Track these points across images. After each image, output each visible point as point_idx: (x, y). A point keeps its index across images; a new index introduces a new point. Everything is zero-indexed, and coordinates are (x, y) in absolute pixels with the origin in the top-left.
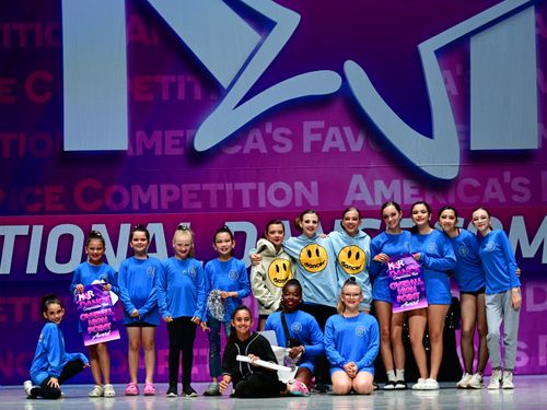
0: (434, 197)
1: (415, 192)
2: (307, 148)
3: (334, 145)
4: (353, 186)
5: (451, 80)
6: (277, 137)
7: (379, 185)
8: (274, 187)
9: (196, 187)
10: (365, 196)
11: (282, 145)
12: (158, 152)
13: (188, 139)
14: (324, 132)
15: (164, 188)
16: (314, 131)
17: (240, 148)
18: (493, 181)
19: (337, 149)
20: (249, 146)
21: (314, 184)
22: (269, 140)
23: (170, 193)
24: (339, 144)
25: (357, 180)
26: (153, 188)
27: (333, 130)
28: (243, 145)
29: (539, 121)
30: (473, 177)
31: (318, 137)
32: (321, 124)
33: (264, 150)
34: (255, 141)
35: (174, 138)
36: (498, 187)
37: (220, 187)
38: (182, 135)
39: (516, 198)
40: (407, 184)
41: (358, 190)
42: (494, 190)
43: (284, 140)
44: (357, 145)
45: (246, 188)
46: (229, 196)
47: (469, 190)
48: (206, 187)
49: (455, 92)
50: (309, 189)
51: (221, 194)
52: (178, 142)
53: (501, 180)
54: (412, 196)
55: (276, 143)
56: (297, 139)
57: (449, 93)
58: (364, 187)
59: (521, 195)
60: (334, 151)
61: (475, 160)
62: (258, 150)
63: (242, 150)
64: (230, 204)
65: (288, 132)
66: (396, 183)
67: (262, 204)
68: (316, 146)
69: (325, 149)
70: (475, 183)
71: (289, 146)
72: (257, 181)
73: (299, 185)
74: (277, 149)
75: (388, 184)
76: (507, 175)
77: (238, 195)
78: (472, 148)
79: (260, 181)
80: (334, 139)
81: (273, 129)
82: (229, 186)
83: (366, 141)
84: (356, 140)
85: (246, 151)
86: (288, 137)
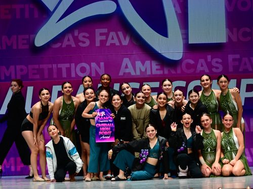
0: (169, 70)
1: (158, 67)
2: (98, 44)
3: (113, 42)
4: (124, 65)
5: (177, 5)
6: (81, 38)
7: (138, 64)
8: (79, 66)
9: (36, 66)
10: (130, 70)
11: (84, 42)
12: (15, 47)
13: (31, 40)
14: (107, 35)
15: (18, 67)
16: (101, 34)
17: (61, 44)
18: (202, 61)
19: (115, 44)
20: (66, 43)
21: (102, 64)
22: (76, 40)
23: (22, 70)
24: (116, 41)
25: (126, 61)
26: (12, 67)
27: (112, 34)
28: (62, 43)
29: (226, 27)
30: (190, 59)
31: (104, 38)
32: (105, 31)
33: (74, 45)
34: (69, 40)
35: (23, 39)
36: (204, 64)
37: (50, 66)
38: (28, 38)
39: (214, 70)
40: (154, 63)
41: (127, 67)
42: (202, 66)
43: (85, 40)
44: (126, 42)
45: (64, 66)
46: (55, 71)
47: (189, 66)
48: (42, 66)
49: (179, 11)
50: (100, 67)
51: (51, 70)
52: (25, 42)
53: (206, 60)
54: (157, 70)
55: (80, 41)
56: (92, 39)
57: (176, 12)
58: (130, 65)
59: (217, 68)
60: (113, 45)
61: (191, 49)
62: (71, 45)
63: (62, 45)
64: (55, 76)
65: (87, 35)
66: (148, 63)
67: (73, 75)
68: (103, 42)
69: (108, 44)
70: (192, 62)
71: (88, 43)
72: (70, 62)
73: (94, 65)
74: (81, 44)
75: (143, 63)
76: (209, 57)
77: (60, 70)
78: (190, 43)
79: (72, 63)
80: (113, 39)
81: (79, 34)
82: (54, 66)
83: (130, 40)
84: (125, 39)
85: (64, 46)
86: (87, 38)
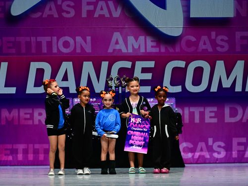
0: (166, 48)
1: (154, 44)
2: (84, 15)
3: (102, 13)
4: (114, 40)
6: (65, 7)
7: (131, 39)
8: (62, 40)
9: (12, 39)
10: (121, 46)
11: (68, 12)
13: (7, 7)
14: (95, 4)
16: (89, 4)
17: (41, 13)
18: (204, 38)
19: (104, 15)
20: (47, 12)
21: (89, 38)
22: (59, 9)
24: (105, 12)
25: (117, 36)
27: (101, 3)
28: (43, 13)
30: (191, 35)
31: (91, 8)
33: (56, 16)
34: (50, 9)
36: (208, 42)
37: (28, 39)
38: (3, 5)
39: (219, 49)
40: (149, 39)
41: (117, 43)
42: (205, 44)
43: (69, 9)
44: (117, 13)
45: (44, 40)
46: (33, 45)
47: (189, 43)
48: (18, 39)
50: (86, 42)
51: (28, 44)
53: (210, 37)
54: (152, 47)
55: (64, 11)
56: (78, 8)
58: (121, 41)
59: (222, 47)
60: (102, 17)
61: (192, 23)
62: (53, 15)
63: (42, 15)
64: (34, 51)
65: (72, 4)
66: (142, 38)
67: (55, 50)
68: (90, 13)
69: (96, 15)
70: (193, 39)
71: (72, 13)
72: (52, 36)
73: (79, 39)
74: (65, 15)
75: (136, 39)
76: (213, 34)
77: (39, 44)
78: (191, 17)
79: (54, 36)
80: (102, 9)
81: (62, 2)
82: (33, 39)
83: (122, 11)
84: (116, 10)
85: (45, 16)
86: (73, 7)
